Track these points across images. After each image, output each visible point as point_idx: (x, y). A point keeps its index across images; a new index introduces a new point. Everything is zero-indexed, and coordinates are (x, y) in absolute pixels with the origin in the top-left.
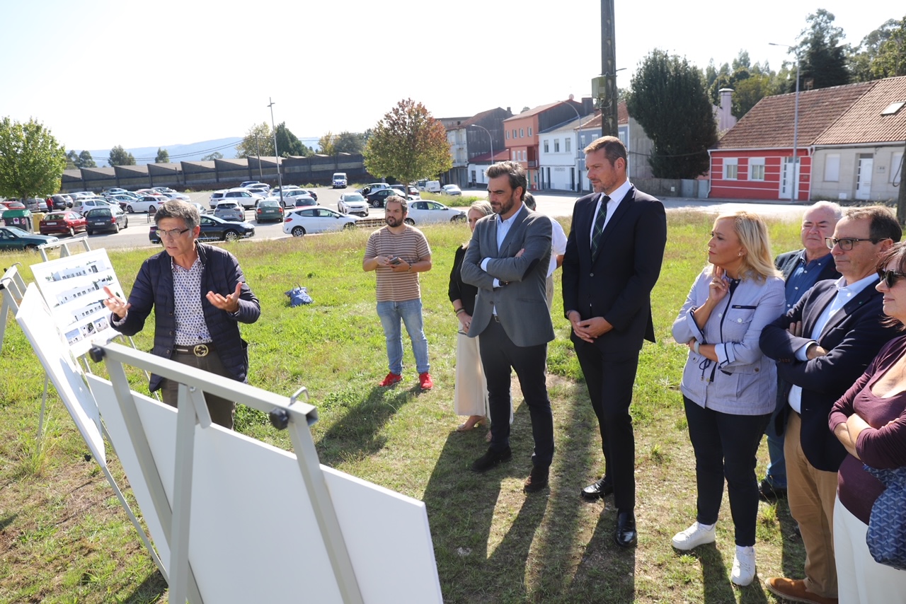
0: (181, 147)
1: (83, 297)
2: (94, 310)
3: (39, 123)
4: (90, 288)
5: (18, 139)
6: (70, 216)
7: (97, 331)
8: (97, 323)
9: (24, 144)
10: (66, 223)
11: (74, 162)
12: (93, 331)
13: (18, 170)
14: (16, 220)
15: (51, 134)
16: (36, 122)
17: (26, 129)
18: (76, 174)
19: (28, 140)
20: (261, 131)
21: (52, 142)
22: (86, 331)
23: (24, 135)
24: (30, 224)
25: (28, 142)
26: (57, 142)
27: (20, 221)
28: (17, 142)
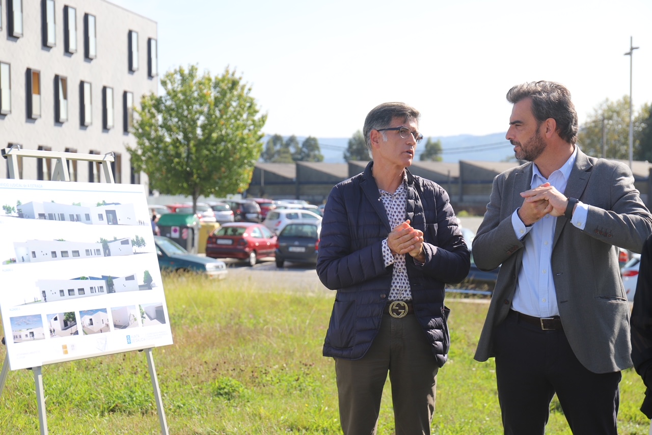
0: (469, 138)
1: (71, 261)
2: (87, 290)
3: (237, 76)
4: (93, 248)
5: (202, 99)
6: (255, 233)
7: (81, 332)
8: (87, 319)
9: (209, 108)
10: (245, 243)
11: (292, 155)
12: (73, 329)
13: (194, 150)
14: (175, 231)
15: (251, 95)
16: (233, 75)
17: (216, 85)
18: (288, 171)
19: (217, 101)
20: (618, 113)
21: (250, 107)
22: (58, 325)
23: (212, 95)
24: (193, 239)
25: (216, 105)
26: (257, 108)
27: (181, 233)
28: (201, 105)
